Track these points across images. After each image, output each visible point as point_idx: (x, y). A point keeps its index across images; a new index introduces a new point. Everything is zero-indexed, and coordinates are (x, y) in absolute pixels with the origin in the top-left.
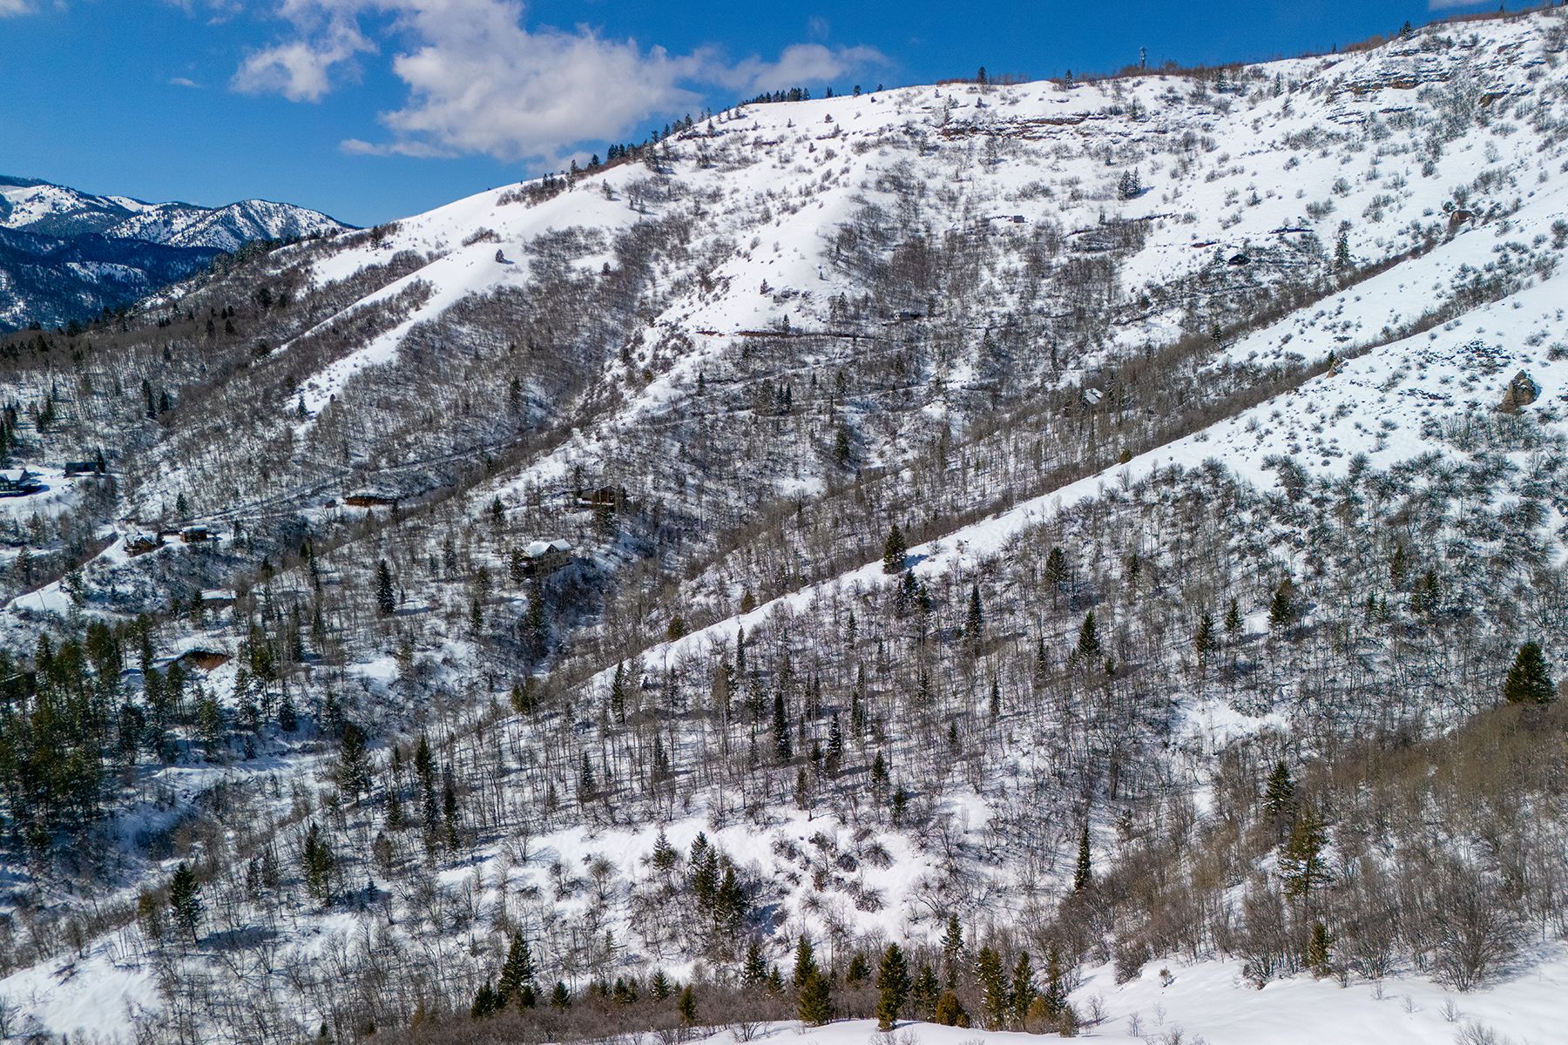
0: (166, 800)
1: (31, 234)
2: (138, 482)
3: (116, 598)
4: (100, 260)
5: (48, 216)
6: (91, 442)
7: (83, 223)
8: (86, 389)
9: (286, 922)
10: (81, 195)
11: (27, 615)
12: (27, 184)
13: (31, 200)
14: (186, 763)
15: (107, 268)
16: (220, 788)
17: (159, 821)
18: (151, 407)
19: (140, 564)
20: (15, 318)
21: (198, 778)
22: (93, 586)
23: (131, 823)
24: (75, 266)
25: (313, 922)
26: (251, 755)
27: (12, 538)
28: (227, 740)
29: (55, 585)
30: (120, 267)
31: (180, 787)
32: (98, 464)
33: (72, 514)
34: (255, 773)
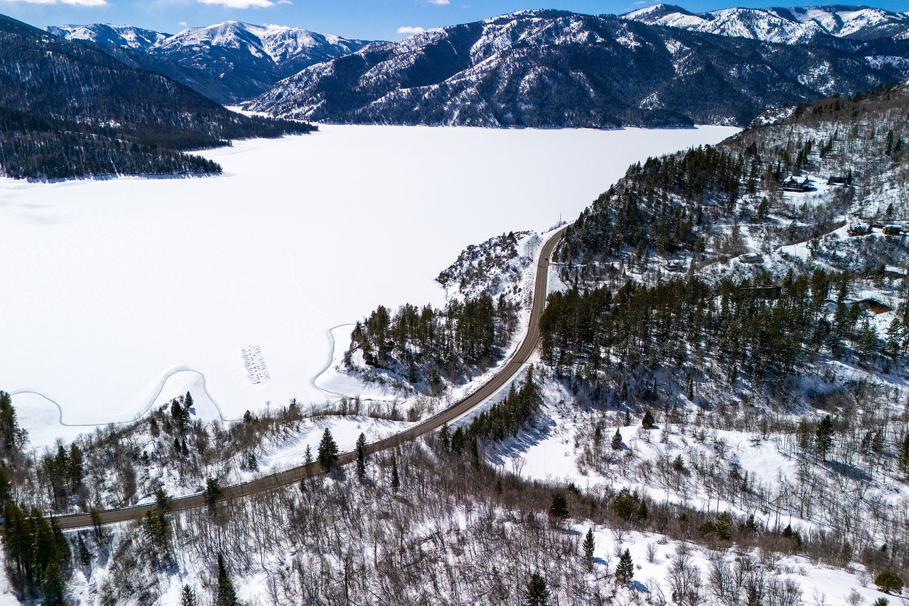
0: (829, 378)
1: (849, 40)
2: (868, 193)
3: (835, 258)
4: (885, 54)
5: (863, 28)
6: (848, 166)
7: (883, 31)
8: (854, 134)
9: (878, 475)
10: (888, 13)
11: (786, 257)
12: (856, 9)
13: (856, 19)
14: (846, 362)
15: (889, 59)
16: (862, 383)
17: (822, 387)
18: (889, 148)
19: (854, 242)
20: (827, 90)
21: (849, 372)
22: (825, 249)
23: (807, 382)
24: (870, 58)
25: (897, 485)
26: (886, 371)
27: (790, 214)
28: (875, 358)
29: (805, 244)
30: (897, 58)
31: (839, 374)
32: (848, 180)
33: (825, 206)
34: (886, 383)
